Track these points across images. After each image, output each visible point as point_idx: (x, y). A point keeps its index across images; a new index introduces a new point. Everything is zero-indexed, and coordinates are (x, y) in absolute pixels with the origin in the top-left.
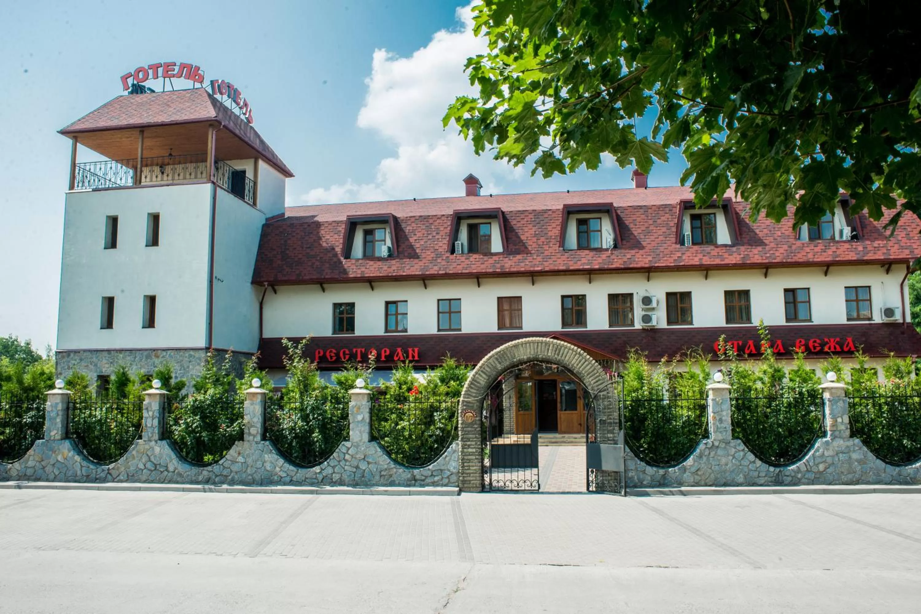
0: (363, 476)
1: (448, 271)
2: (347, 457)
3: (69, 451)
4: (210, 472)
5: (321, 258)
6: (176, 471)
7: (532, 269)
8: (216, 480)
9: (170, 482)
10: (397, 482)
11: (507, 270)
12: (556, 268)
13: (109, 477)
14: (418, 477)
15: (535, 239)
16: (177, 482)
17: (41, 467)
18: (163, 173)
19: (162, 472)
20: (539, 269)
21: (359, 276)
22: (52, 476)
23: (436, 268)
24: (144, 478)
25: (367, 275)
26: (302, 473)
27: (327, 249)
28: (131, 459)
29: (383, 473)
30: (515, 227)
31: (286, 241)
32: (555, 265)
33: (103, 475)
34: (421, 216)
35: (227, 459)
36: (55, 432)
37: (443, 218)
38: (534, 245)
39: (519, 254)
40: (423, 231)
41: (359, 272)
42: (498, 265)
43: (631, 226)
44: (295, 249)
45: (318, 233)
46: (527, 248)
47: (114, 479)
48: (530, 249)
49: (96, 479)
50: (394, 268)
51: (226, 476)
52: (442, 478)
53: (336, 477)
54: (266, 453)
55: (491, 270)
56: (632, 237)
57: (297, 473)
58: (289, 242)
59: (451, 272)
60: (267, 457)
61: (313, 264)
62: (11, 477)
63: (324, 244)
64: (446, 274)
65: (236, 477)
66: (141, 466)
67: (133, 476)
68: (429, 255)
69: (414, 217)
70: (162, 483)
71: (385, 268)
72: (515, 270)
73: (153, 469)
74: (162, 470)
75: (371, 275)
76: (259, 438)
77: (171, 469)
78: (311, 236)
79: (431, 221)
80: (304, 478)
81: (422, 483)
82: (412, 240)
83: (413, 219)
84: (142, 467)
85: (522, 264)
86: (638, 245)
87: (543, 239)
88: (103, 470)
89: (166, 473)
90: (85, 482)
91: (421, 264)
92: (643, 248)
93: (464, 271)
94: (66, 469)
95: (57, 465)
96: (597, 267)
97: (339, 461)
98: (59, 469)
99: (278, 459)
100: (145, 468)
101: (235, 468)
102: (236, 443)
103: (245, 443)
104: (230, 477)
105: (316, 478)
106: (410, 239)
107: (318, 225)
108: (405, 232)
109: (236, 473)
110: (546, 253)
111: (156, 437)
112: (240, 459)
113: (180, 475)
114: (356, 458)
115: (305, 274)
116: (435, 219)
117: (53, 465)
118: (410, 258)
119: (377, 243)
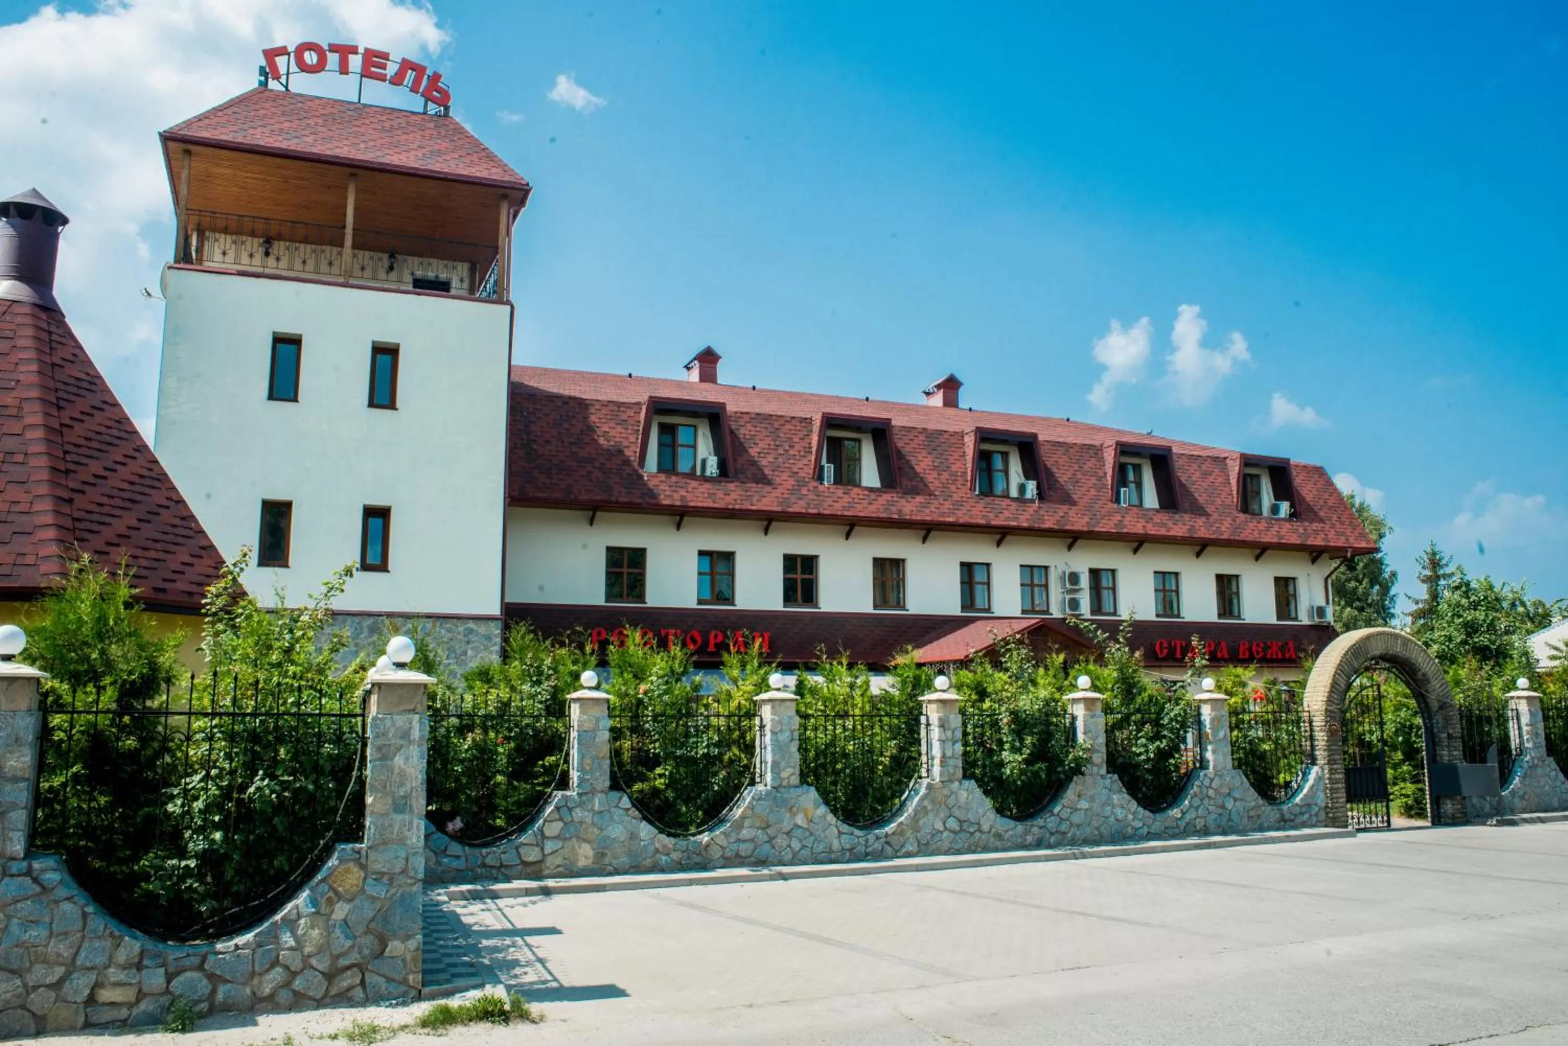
0: (1230, 820)
1: (822, 511)
2: (1211, 792)
3: (817, 807)
4: (1041, 828)
5: (602, 464)
6: (993, 830)
7: (941, 519)
8: (1052, 840)
9: (986, 849)
10: (1266, 825)
11: (908, 517)
12: (974, 521)
13: (889, 849)
14: (1287, 816)
15: (935, 474)
16: (996, 850)
17: (766, 838)
18: (267, 254)
19: (972, 834)
20: (951, 519)
21: (678, 503)
22: (788, 857)
23: (802, 503)
24: (946, 845)
25: (692, 504)
26: (1158, 822)
27: (608, 450)
28: (922, 815)
29: (1252, 813)
30: (904, 451)
31: (527, 426)
32: (971, 517)
33: (878, 846)
34: (758, 414)
35: (1064, 806)
36: (790, 770)
37: (794, 422)
38: (936, 483)
39: (918, 494)
40: (768, 440)
41: (677, 496)
42: (894, 509)
43: (1054, 470)
44: (548, 442)
45: (586, 418)
46: (926, 486)
47: (897, 851)
48: (932, 488)
49: (867, 854)
50: (734, 496)
51: (1064, 833)
52: (1311, 815)
53: (1200, 823)
54: (1114, 794)
55: (885, 515)
56: (1058, 486)
57: (1154, 820)
58: (533, 428)
59: (826, 512)
60: (1115, 798)
61: (590, 473)
62: (710, 861)
63: (602, 441)
64: (819, 514)
65: (1078, 833)
66: (939, 826)
67: (927, 844)
68: (785, 481)
69: (748, 413)
70: (974, 852)
71: (720, 494)
72: (918, 518)
73: (958, 828)
74: (972, 830)
75: (700, 504)
76: (1103, 771)
77: (986, 827)
78: (574, 422)
79: (776, 425)
80: (1163, 828)
81: (1292, 824)
82: (753, 452)
83: (746, 418)
84: (941, 828)
85: (927, 511)
86: (1068, 499)
87: (945, 475)
88: (878, 838)
89: (978, 835)
90: (848, 862)
91: (776, 493)
92: (1074, 503)
93: (846, 513)
94: (812, 839)
95: (797, 832)
96: (1025, 525)
97: (1202, 800)
98: (800, 841)
99: (1130, 801)
100: (946, 828)
101: (1076, 818)
102: (1075, 778)
103: (1087, 778)
104: (1069, 835)
105: (1177, 827)
106: (750, 450)
107: (582, 404)
108: (739, 438)
109: (1078, 826)
110: (955, 497)
111: (960, 773)
112: (1084, 804)
113: (998, 836)
114: (1220, 794)
115: (579, 491)
116: (782, 421)
117: (788, 833)
118: (757, 483)
119: (680, 449)
